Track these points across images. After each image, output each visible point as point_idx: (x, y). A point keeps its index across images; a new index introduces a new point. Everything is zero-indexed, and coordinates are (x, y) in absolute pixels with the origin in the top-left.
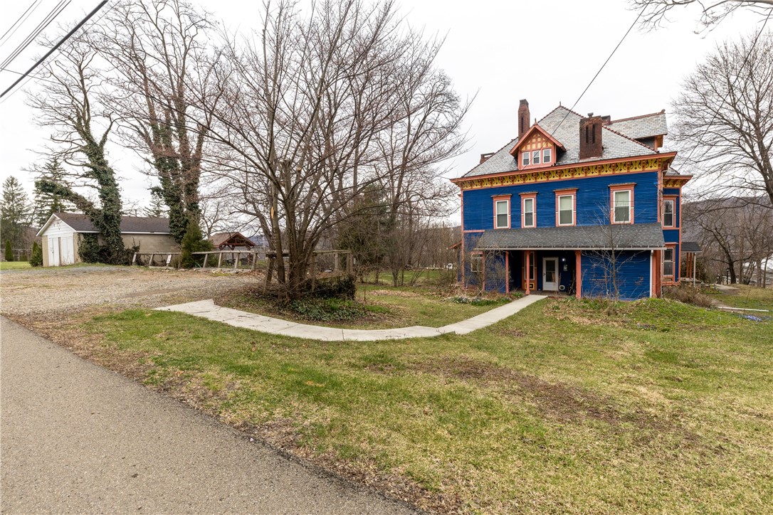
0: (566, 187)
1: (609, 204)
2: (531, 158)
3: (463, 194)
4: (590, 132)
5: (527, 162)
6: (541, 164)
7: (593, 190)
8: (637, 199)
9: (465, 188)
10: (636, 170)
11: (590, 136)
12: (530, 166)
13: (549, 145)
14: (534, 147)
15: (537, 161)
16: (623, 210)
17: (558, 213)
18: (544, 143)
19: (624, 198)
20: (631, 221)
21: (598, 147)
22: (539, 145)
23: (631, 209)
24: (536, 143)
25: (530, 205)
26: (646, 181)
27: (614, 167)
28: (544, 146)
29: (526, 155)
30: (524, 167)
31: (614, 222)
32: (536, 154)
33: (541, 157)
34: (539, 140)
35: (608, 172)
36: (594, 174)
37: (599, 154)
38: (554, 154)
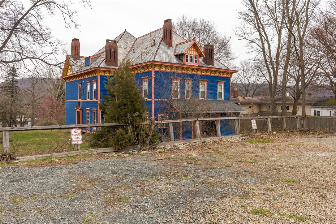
0: (203, 79)
1: (217, 90)
2: (189, 59)
3: (153, 73)
4: (210, 52)
5: (187, 61)
6: (193, 63)
7: (212, 81)
8: (225, 89)
9: (156, 69)
10: (225, 76)
11: (210, 55)
12: (189, 63)
13: (197, 54)
14: (191, 53)
15: (191, 61)
16: (221, 93)
17: (200, 92)
18: (195, 52)
19: (221, 88)
20: (223, 99)
21: (213, 61)
22: (193, 52)
23: (223, 93)
24: (192, 50)
25: (189, 86)
26: (227, 81)
27: (220, 72)
28: (195, 54)
29: (187, 57)
30: (187, 63)
31: (218, 99)
32: (191, 57)
33: (194, 59)
34: (193, 49)
35: (217, 75)
36: (213, 74)
37: (213, 65)
38: (198, 59)
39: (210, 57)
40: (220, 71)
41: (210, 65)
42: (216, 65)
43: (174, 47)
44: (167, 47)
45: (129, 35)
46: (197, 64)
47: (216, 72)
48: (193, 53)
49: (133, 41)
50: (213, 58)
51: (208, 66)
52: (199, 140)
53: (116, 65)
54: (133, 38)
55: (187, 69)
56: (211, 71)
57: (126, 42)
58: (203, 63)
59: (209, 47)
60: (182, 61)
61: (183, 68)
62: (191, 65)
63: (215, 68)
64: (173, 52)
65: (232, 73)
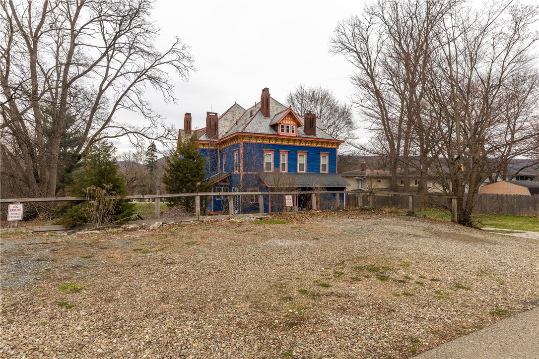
0: (302, 150)
1: (319, 162)
2: (285, 129)
3: (242, 144)
4: (311, 121)
5: (283, 131)
6: (290, 134)
7: (314, 154)
8: (329, 161)
9: (244, 140)
10: (330, 146)
11: (311, 124)
12: (285, 133)
13: (294, 123)
14: (287, 122)
15: (288, 131)
16: (324, 166)
17: (298, 164)
18: (292, 122)
19: (324, 160)
20: (327, 172)
21: (314, 131)
22: (289, 121)
23: (327, 166)
24: (288, 120)
25: (284, 158)
26: (332, 152)
27: (322, 143)
28: (292, 123)
29: (283, 127)
30: (281, 133)
31: (321, 172)
32: (288, 127)
33: (290, 129)
34: (289, 118)
35: (319, 145)
36: (314, 145)
37: (315, 135)
38: (296, 129)
39: (311, 126)
40: (323, 141)
41: (311, 135)
42: (319, 134)
43: (272, 118)
44: (263, 117)
45: (239, 107)
46: (294, 135)
47: (317, 142)
48: (289, 123)
49: (242, 113)
50: (315, 127)
51: (308, 137)
52: (197, 219)
53: (217, 138)
54: (242, 110)
55: (283, 140)
56: (312, 142)
57: (234, 115)
58: (303, 133)
59: (310, 116)
60: (277, 131)
61: (276, 139)
62: (287, 135)
63: (317, 138)
64: (270, 122)
65: (338, 144)
